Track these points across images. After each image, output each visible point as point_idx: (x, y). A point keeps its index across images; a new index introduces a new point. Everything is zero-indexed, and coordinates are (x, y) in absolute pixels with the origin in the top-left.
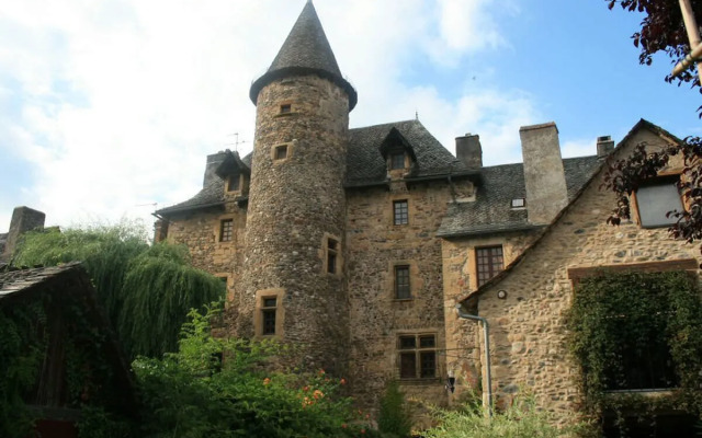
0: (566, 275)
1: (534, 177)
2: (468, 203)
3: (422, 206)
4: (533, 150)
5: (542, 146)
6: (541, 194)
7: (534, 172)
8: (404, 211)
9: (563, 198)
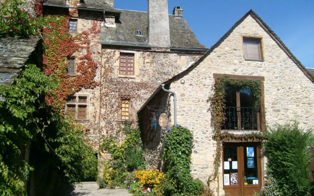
0: (212, 76)
1: (154, 21)
2: (112, 28)
3: (86, 24)
4: (155, 7)
5: (160, 6)
6: (157, 31)
7: (154, 18)
8: (75, 25)
9: (167, 35)
